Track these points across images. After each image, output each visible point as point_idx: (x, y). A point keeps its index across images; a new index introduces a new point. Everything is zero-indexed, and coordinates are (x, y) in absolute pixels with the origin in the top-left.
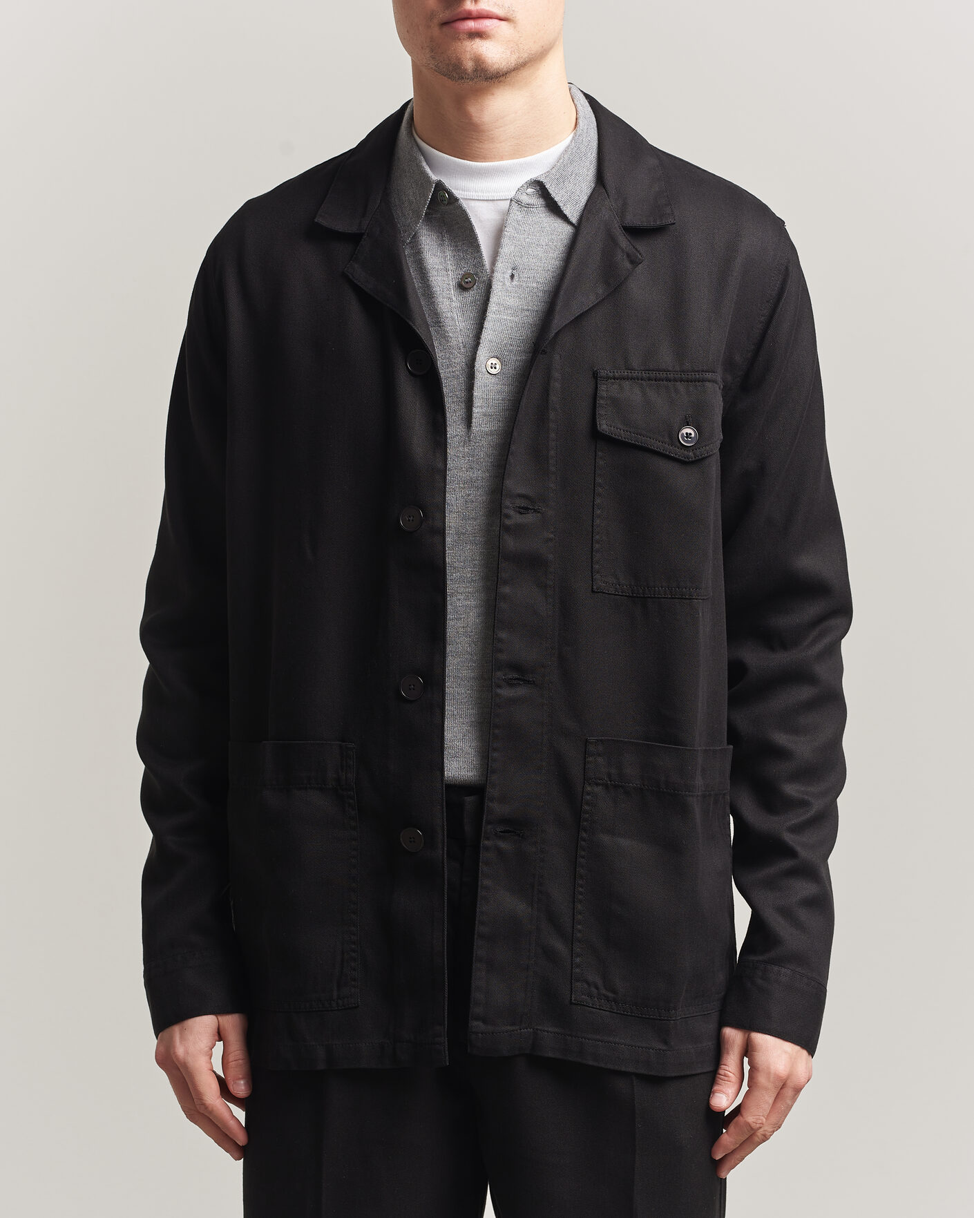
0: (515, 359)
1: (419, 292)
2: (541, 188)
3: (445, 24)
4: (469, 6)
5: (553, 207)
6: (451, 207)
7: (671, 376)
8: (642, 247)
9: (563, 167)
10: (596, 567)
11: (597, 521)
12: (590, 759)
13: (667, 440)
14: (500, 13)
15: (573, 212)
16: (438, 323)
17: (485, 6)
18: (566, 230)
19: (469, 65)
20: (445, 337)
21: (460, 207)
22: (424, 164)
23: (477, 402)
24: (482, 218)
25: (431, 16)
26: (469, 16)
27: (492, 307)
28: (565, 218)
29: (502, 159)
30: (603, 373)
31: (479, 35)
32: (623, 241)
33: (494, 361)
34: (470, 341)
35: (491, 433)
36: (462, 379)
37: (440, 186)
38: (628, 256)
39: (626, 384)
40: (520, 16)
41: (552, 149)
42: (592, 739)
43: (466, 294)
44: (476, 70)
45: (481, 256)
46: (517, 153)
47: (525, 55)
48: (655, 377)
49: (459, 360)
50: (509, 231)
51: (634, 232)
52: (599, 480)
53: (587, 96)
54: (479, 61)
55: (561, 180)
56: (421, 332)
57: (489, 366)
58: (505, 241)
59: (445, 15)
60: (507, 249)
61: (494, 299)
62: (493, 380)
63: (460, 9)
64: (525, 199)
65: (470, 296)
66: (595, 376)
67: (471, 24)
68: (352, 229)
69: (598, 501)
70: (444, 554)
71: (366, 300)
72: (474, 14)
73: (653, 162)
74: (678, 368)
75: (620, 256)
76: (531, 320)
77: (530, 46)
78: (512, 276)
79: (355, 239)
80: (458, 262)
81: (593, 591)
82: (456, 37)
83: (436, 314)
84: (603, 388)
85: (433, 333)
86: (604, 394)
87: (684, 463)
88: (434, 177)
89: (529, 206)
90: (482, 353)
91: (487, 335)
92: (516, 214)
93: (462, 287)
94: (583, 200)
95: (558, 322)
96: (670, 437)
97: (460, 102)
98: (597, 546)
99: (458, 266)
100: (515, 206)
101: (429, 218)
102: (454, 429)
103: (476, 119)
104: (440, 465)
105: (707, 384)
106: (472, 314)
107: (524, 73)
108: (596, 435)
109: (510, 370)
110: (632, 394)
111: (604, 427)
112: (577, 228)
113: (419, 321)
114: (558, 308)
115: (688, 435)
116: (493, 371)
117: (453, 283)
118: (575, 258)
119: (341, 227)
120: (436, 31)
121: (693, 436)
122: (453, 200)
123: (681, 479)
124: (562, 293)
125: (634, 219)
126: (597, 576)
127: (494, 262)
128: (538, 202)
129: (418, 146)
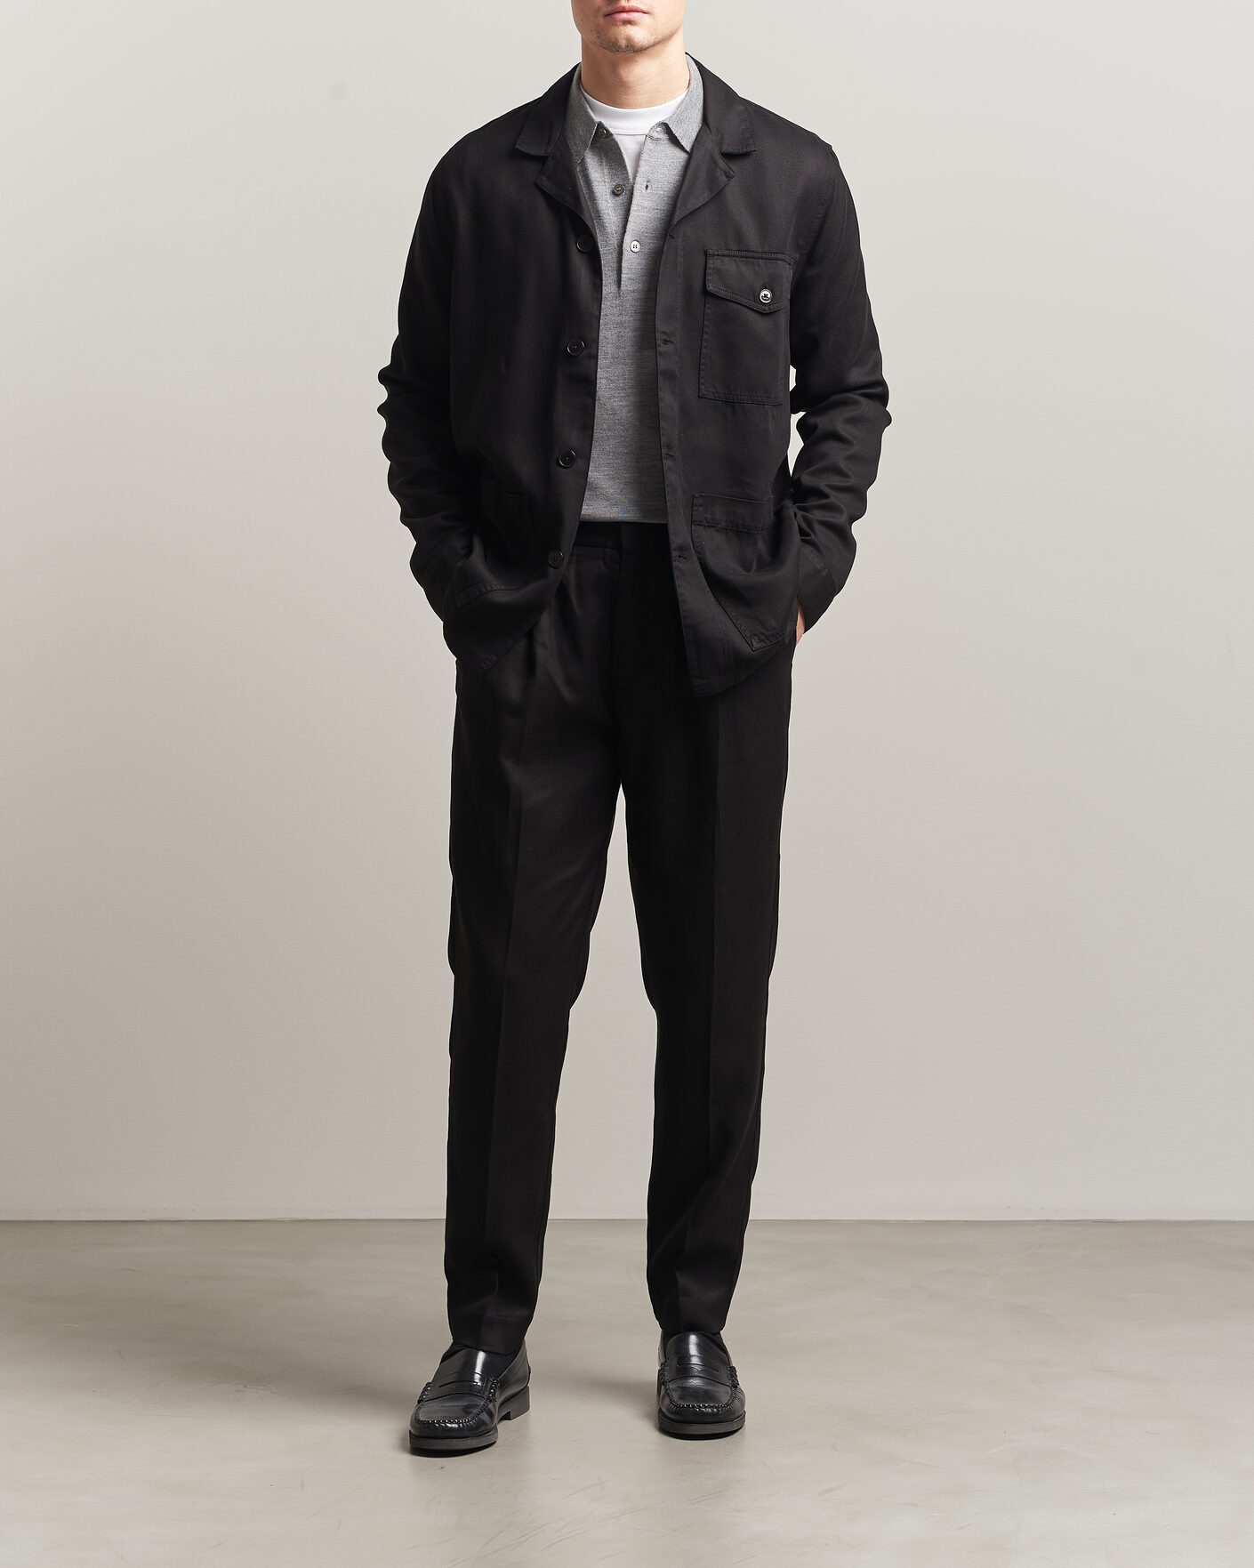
0: (650, 244)
1: (587, 196)
2: (666, 128)
3: (608, 15)
4: (623, 3)
5: (674, 141)
6: (608, 139)
7: (754, 255)
8: (735, 167)
9: (680, 112)
10: (702, 380)
11: (704, 351)
12: (695, 508)
13: (752, 299)
14: (644, 8)
15: (687, 145)
16: (599, 217)
17: (634, 3)
18: (683, 156)
19: (623, 43)
20: (603, 226)
21: (614, 140)
22: (589, 110)
23: (624, 271)
24: (628, 147)
25: (599, 9)
26: (624, 10)
27: (634, 207)
28: (682, 148)
29: (640, 107)
30: (710, 252)
31: (630, 22)
32: (721, 162)
33: (635, 243)
34: (620, 230)
35: (634, 291)
36: (615, 255)
37: (600, 125)
38: (725, 173)
39: (726, 259)
40: (656, 11)
41: (674, 101)
42: (696, 495)
43: (617, 198)
44: (627, 46)
45: (627, 173)
46: (651, 103)
47: (660, 37)
48: (745, 254)
49: (614, 241)
50: (644, 157)
51: (728, 156)
52: (706, 323)
53: (697, 63)
54: (629, 40)
55: (680, 122)
56: (589, 223)
57: (632, 246)
58: (642, 163)
59: (607, 9)
60: (643, 168)
61: (635, 202)
62: (635, 256)
63: (618, 6)
64: (655, 135)
65: (620, 200)
66: (706, 253)
67: (625, 16)
68: (542, 153)
69: (705, 337)
70: (596, 372)
71: (548, 198)
72: (627, 9)
73: (742, 108)
74: (760, 250)
75: (719, 173)
76: (659, 216)
77: (663, 31)
78: (647, 187)
79: (542, 160)
80: (612, 176)
81: (699, 397)
82: (615, 24)
83: (597, 211)
84: (710, 261)
85: (596, 224)
86: (712, 266)
87: (762, 314)
88: (597, 119)
89: (658, 139)
90: (627, 238)
91: (629, 226)
92: (650, 145)
93: (615, 194)
94: (694, 135)
95: (678, 216)
96: (754, 297)
97: (614, 68)
98: (702, 367)
99: (612, 179)
100: (648, 140)
101: (593, 146)
102: (608, 288)
103: (624, 79)
104: (597, 313)
105: (779, 262)
106: (621, 211)
107: (657, 48)
108: (706, 292)
109: (646, 250)
110: (729, 266)
111: (711, 288)
112: (690, 154)
113: (587, 216)
114: (678, 206)
115: (766, 296)
116: (635, 250)
117: (609, 191)
118: (689, 173)
119: (533, 151)
120: (601, 20)
121: (769, 296)
122: (609, 134)
123: (760, 324)
124: (681, 196)
125: (728, 148)
126: (702, 387)
127: (634, 178)
128: (664, 137)
129: (585, 97)
